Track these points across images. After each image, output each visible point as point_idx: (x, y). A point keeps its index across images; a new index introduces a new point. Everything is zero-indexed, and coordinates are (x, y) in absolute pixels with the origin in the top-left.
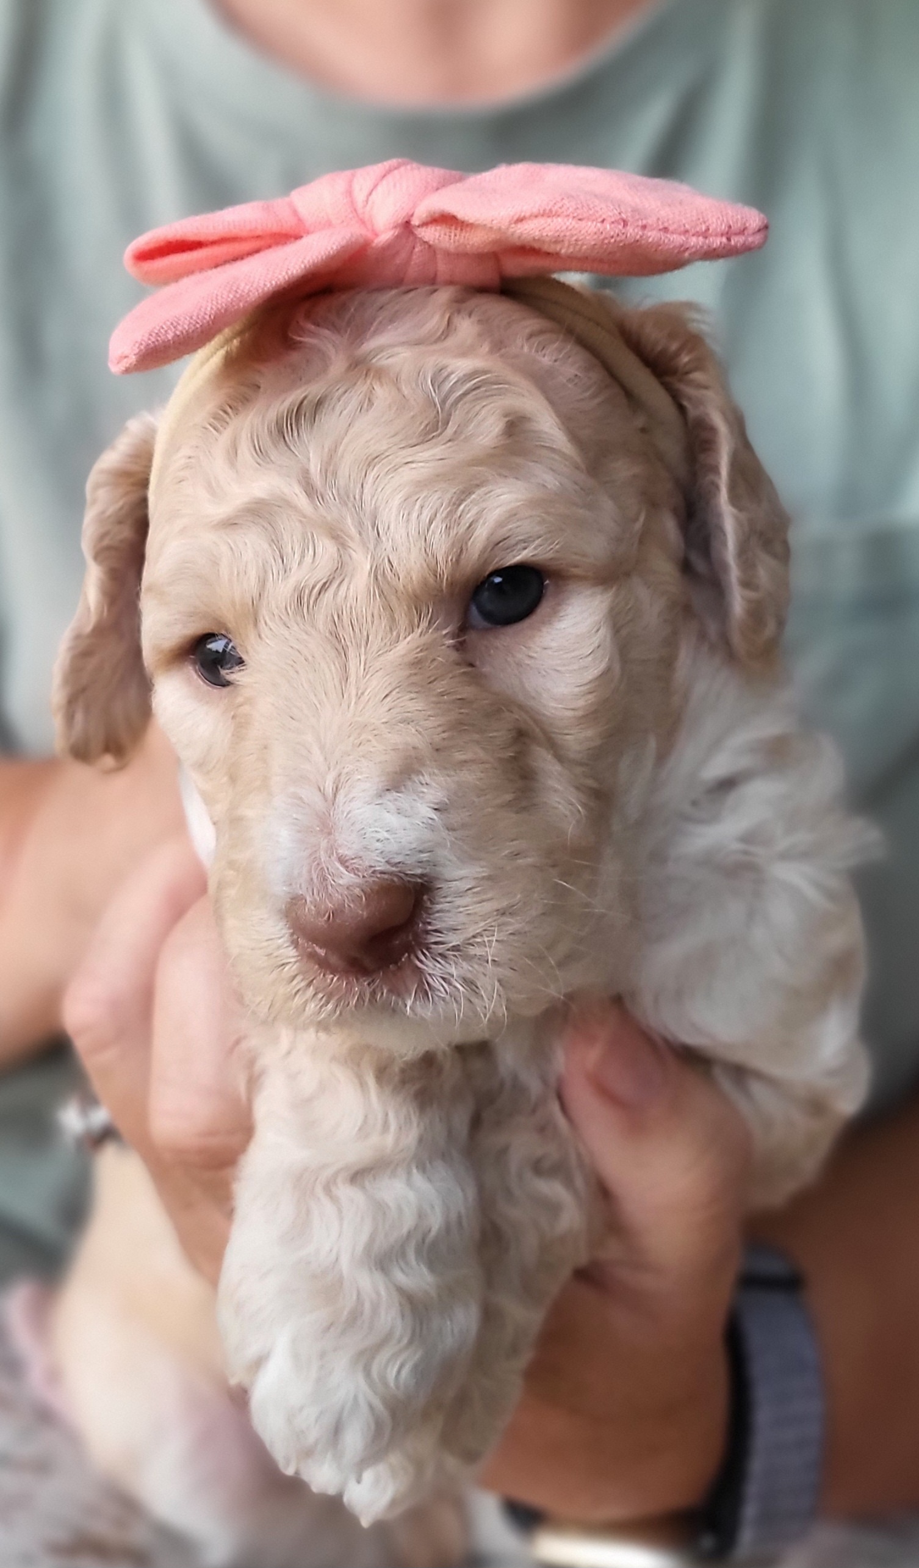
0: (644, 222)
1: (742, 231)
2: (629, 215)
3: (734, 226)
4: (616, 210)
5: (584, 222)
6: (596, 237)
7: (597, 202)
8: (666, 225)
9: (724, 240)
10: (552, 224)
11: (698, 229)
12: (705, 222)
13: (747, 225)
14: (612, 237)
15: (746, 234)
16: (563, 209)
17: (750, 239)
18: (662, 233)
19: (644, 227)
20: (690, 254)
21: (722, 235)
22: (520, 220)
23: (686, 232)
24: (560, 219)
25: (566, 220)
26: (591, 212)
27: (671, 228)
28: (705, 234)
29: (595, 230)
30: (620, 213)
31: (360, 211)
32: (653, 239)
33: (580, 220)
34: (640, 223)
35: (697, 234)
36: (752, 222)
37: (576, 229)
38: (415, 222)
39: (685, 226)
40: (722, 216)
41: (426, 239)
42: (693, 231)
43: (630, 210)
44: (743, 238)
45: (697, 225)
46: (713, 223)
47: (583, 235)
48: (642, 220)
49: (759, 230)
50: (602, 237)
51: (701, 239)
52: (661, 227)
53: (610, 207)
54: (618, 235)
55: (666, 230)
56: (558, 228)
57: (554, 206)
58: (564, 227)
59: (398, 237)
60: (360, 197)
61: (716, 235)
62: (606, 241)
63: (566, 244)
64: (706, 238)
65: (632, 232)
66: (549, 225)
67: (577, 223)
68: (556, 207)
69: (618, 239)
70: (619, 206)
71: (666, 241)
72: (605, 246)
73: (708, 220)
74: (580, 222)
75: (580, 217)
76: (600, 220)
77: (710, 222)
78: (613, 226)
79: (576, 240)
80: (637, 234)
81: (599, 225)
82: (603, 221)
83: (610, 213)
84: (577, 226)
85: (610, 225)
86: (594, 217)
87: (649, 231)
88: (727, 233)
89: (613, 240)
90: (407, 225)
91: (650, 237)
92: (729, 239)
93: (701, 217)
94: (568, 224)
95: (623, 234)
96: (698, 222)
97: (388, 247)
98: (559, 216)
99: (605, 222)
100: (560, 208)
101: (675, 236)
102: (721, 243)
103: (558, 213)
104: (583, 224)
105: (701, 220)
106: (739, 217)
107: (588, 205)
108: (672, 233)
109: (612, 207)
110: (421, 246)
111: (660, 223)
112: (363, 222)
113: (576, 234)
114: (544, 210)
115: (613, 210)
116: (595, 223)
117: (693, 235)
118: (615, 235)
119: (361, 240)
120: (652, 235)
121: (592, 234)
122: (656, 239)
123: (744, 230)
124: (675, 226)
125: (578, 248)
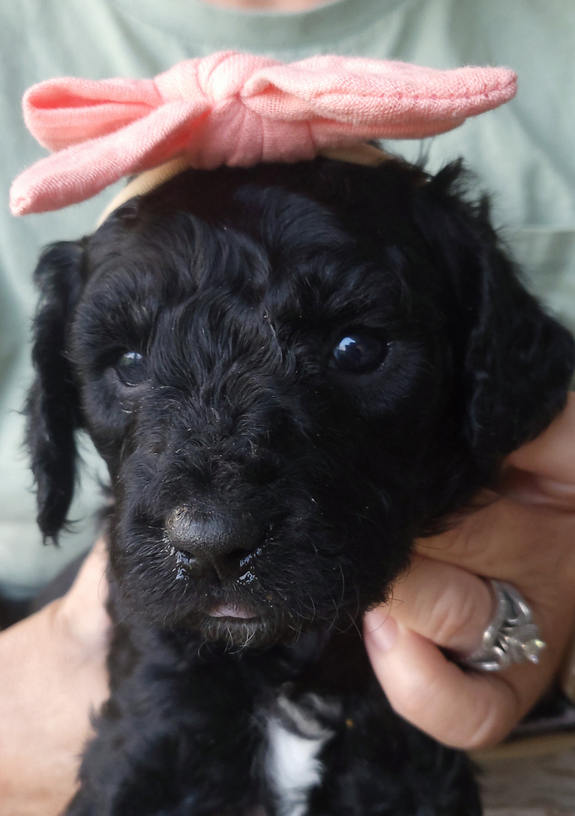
0: (416, 92)
1: (496, 87)
2: (403, 88)
3: (489, 84)
4: (393, 85)
5: (367, 97)
6: (377, 109)
7: (377, 81)
8: (434, 92)
9: (483, 97)
10: (342, 101)
11: (460, 91)
12: (465, 85)
13: (499, 80)
14: (391, 108)
15: (500, 88)
16: (350, 87)
17: (504, 92)
18: (431, 100)
19: (416, 97)
20: (456, 114)
21: (480, 93)
22: (319, 95)
23: (452, 95)
24: (348, 96)
25: (353, 96)
26: (372, 89)
27: (438, 94)
28: (467, 95)
29: (376, 104)
30: (395, 88)
31: (203, 87)
32: (425, 106)
33: (364, 96)
34: (413, 94)
35: (460, 96)
36: (502, 78)
37: (362, 104)
38: (244, 93)
39: (449, 91)
40: (478, 77)
41: (253, 108)
42: (457, 93)
43: (403, 84)
44: (498, 92)
45: (459, 88)
46: (471, 84)
47: (367, 108)
48: (414, 91)
49: (510, 83)
50: (382, 109)
51: (464, 100)
52: (430, 95)
53: (387, 84)
54: (395, 106)
55: (434, 96)
56: (347, 104)
57: (343, 85)
58: (352, 103)
59: (232, 105)
60: (203, 76)
61: (476, 94)
62: (386, 112)
63: (355, 114)
64: (467, 98)
65: (407, 102)
66: (341, 101)
67: (362, 99)
68: (345, 86)
69: (396, 109)
70: (395, 81)
71: (436, 106)
72: (386, 116)
73: (467, 84)
74: (364, 97)
75: (364, 93)
76: (380, 95)
77: (469, 84)
78: (390, 99)
79: (363, 112)
80: (411, 104)
81: (379, 99)
82: (382, 96)
83: (389, 88)
84: (362, 101)
85: (388, 98)
86: (375, 93)
87: (420, 100)
88: (484, 91)
89: (391, 111)
90: (237, 96)
91: (421, 105)
92: (486, 96)
93: (460, 82)
94: (355, 99)
95: (399, 105)
96: (460, 86)
97: (224, 113)
98: (348, 93)
99: (384, 96)
100: (348, 86)
101: (442, 101)
102: (481, 100)
103: (347, 91)
104: (366, 99)
105: (462, 84)
106: (492, 76)
107: (370, 83)
108: (440, 98)
109: (389, 84)
110: (250, 114)
111: (429, 92)
112: (204, 94)
113: (362, 108)
114: (336, 88)
115: (390, 86)
116: (376, 98)
117: (457, 97)
118: (393, 107)
119: (203, 108)
120: (423, 103)
121: (374, 107)
122: (426, 106)
123: (497, 86)
124: (442, 92)
125: (365, 118)
